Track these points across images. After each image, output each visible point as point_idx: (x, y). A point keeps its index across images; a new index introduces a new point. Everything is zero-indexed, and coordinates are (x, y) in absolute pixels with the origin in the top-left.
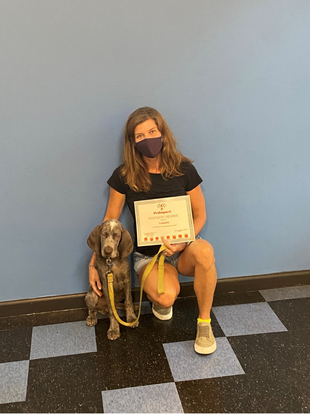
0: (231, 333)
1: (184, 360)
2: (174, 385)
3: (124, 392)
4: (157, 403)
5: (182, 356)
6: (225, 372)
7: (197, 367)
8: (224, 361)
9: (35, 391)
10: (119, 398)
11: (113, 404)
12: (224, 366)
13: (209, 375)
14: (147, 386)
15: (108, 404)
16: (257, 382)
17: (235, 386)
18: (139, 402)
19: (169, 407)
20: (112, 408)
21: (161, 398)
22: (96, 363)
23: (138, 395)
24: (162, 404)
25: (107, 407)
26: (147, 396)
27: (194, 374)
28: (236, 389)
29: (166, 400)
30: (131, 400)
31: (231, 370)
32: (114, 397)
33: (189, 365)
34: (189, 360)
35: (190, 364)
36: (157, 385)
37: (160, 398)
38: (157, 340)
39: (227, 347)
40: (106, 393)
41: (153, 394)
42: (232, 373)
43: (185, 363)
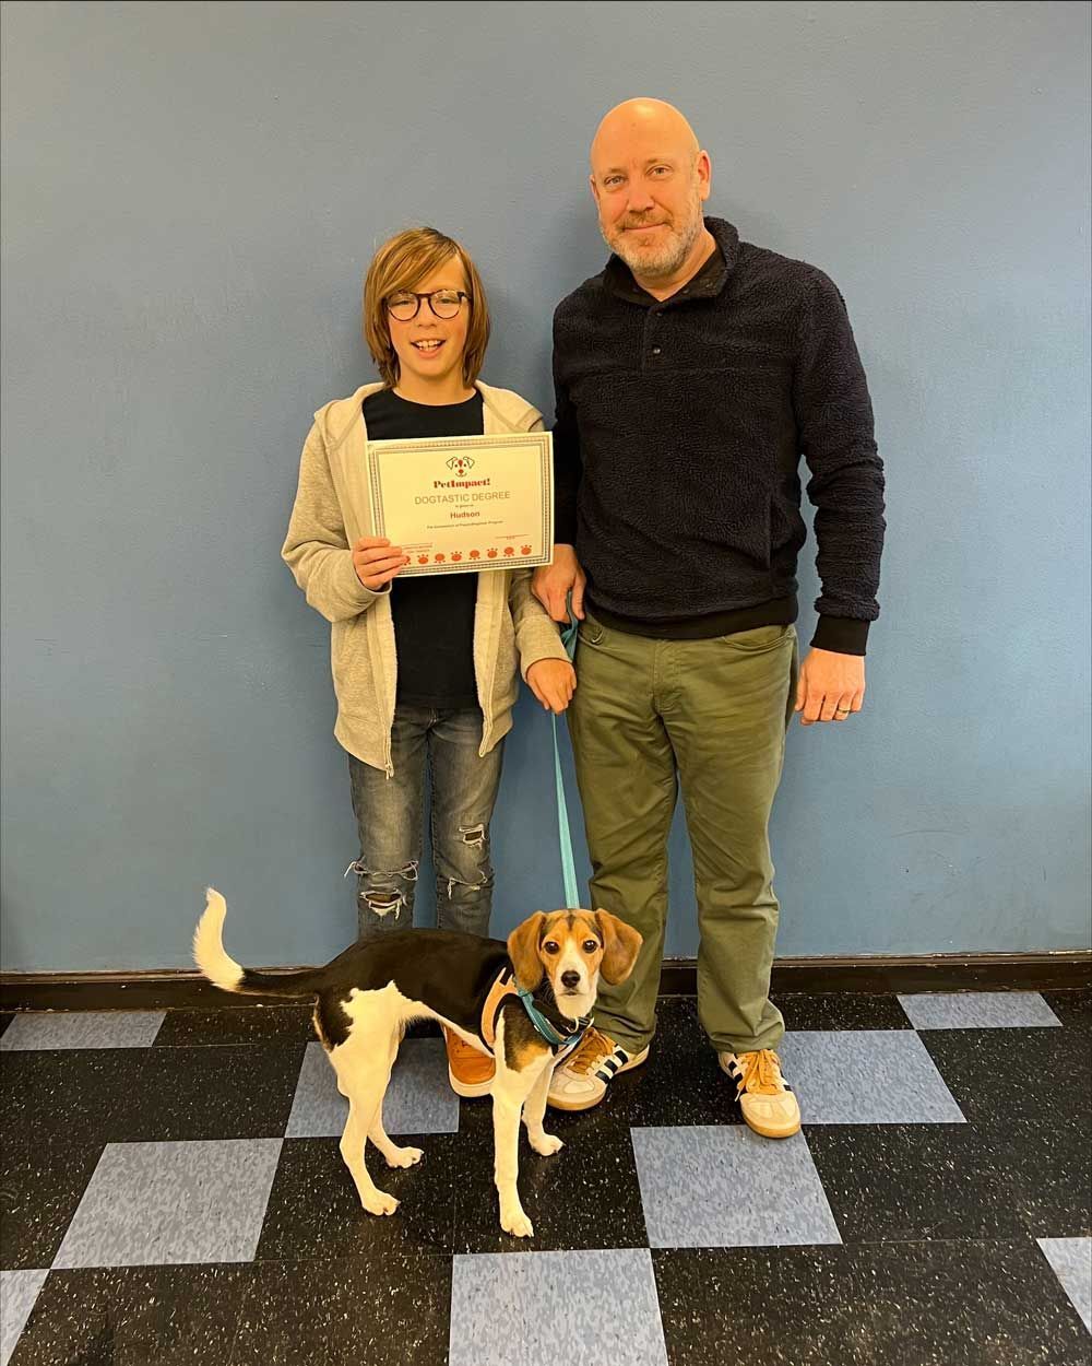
1: (681, 1183)
2: (647, 1256)
3: (511, 1265)
4: (595, 1308)
5: (677, 1170)
6: (787, 1232)
7: (714, 1209)
9: (283, 1234)
10: (497, 1280)
11: (477, 1300)
12: (787, 1213)
13: (745, 1236)
14: (575, 1253)
15: (466, 1295)
16: (874, 1272)
17: (812, 1280)
18: (548, 1299)
20: (474, 1309)
21: (609, 1295)
22: (450, 1168)
23: (547, 1278)
24: (608, 1312)
25: (461, 1303)
26: (571, 1283)
27: (704, 1229)
28: (815, 1289)
29: (621, 1303)
30: (528, 1293)
31: (804, 1225)
32: (485, 1277)
33: (693, 1199)
34: (694, 1183)
35: (697, 1197)
36: (602, 1251)
37: (605, 1293)
38: (617, 1116)
40: (463, 1261)
41: (587, 1279)
42: (806, 1237)
43: (683, 1193)
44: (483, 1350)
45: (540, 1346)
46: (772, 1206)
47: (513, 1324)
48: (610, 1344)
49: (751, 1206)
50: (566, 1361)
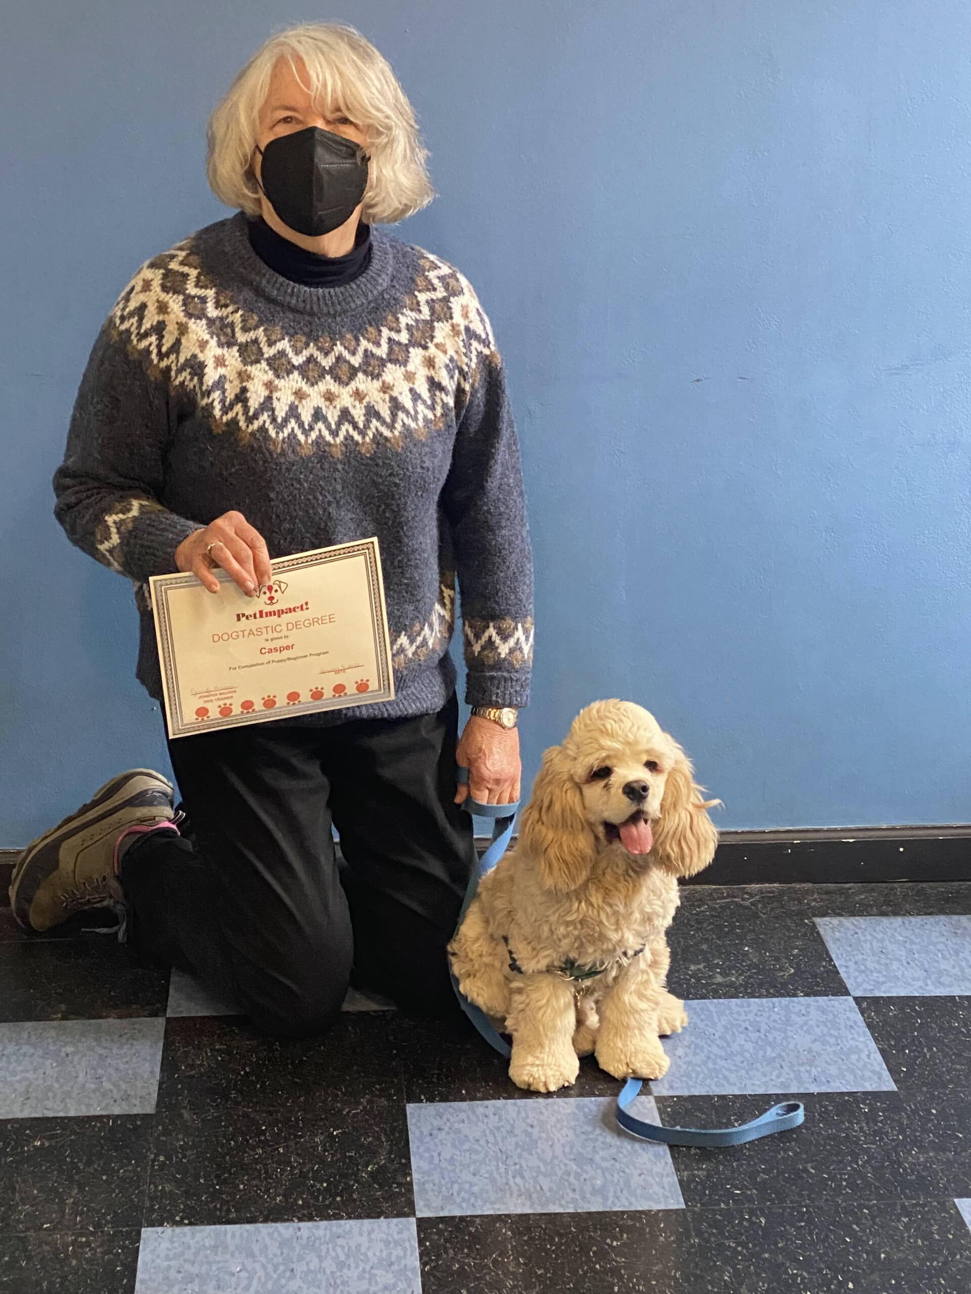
0: (872, 987)
2: (650, 1102)
3: (479, 1109)
4: (586, 1140)
6: (828, 1082)
8: (831, 1056)
9: (186, 1092)
10: (463, 1121)
11: (441, 1136)
12: (829, 1068)
13: (775, 1086)
15: (426, 1133)
16: (934, 1111)
17: (855, 1118)
18: (528, 1135)
19: (625, 1153)
20: (438, 1143)
23: (525, 1119)
25: (421, 1140)
26: (556, 1122)
27: (721, 1081)
28: (859, 1123)
30: (504, 1131)
31: (850, 1078)
32: (448, 1119)
33: (709, 1058)
34: (710, 1046)
36: (593, 1099)
37: (599, 1130)
39: (849, 1023)
40: (420, 1108)
42: (852, 1084)
43: (695, 1054)
44: (454, 1171)
45: (521, 1167)
46: (811, 1063)
47: (487, 1154)
48: (605, 1164)
49: (783, 1064)
50: (554, 1178)
